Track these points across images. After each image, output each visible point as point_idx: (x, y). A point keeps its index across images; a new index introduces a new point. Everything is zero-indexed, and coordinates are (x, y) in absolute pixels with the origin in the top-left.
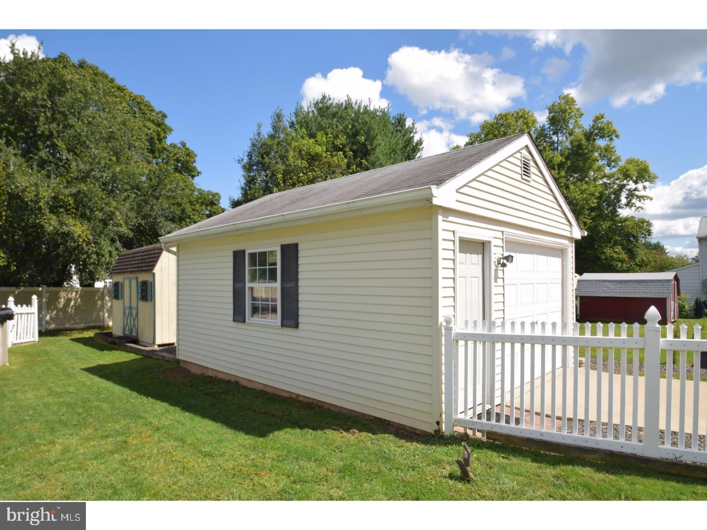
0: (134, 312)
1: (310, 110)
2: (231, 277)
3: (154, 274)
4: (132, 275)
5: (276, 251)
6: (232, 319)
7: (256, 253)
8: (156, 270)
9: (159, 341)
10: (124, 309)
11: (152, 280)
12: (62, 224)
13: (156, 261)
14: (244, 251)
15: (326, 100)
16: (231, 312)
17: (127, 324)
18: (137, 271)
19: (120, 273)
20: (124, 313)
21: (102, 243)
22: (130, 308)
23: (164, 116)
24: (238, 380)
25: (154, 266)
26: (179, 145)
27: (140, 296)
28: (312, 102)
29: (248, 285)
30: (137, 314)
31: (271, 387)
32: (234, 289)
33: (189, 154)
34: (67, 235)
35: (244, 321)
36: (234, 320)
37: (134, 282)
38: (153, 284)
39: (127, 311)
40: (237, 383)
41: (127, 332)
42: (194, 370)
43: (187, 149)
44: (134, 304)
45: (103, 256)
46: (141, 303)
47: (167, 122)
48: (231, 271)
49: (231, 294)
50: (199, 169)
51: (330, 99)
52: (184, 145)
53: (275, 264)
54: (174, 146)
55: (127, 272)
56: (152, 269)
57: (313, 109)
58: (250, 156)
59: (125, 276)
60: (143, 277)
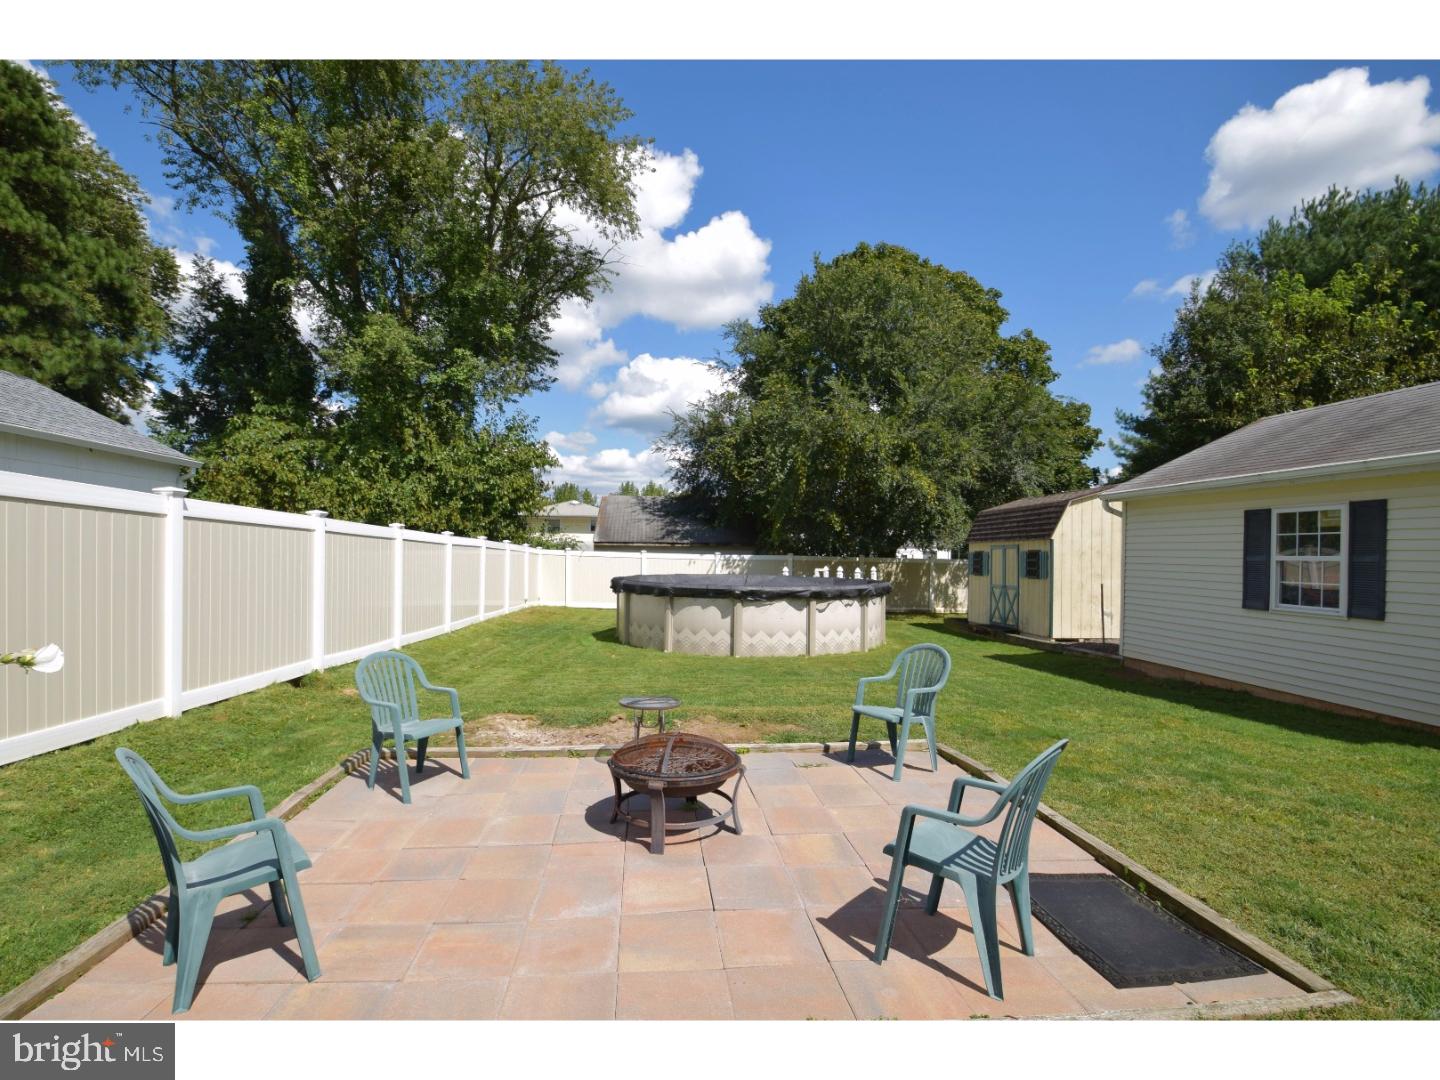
0: (1011, 593)
1: (1295, 223)
2: (1241, 546)
3: (1052, 541)
4: (1011, 543)
5: (1339, 511)
6: (1240, 603)
7: (1294, 514)
8: (1056, 536)
9: (1057, 634)
10: (992, 589)
11: (1048, 549)
12: (904, 476)
13: (1056, 524)
14: (1268, 512)
15: (1337, 198)
16: (1240, 596)
17: (997, 608)
18: (1020, 537)
19: (986, 540)
20: (992, 593)
21: (948, 499)
22: (1004, 587)
23: (997, 295)
24: (1248, 689)
25: (1052, 530)
26: (1023, 337)
27: (1024, 571)
28: (1300, 207)
29: (1275, 557)
30: (1017, 595)
31: (1320, 701)
32: (1246, 563)
33: (1040, 348)
34: (911, 491)
35: (1266, 608)
36: (1245, 606)
37: (1012, 554)
38: (1049, 556)
39: (997, 592)
40: (1246, 693)
41: (997, 620)
42: (1153, 673)
43: (1035, 340)
44: (1012, 581)
45: (949, 516)
46: (1026, 582)
47: (1001, 303)
48: (1241, 538)
49: (1240, 571)
50: (1054, 370)
51: (1349, 195)
52: (1028, 334)
53: (1338, 529)
54: (1014, 340)
55: (1000, 538)
56: (1050, 535)
57: (1302, 219)
58: (1175, 339)
59: (994, 544)
60: (1028, 546)
